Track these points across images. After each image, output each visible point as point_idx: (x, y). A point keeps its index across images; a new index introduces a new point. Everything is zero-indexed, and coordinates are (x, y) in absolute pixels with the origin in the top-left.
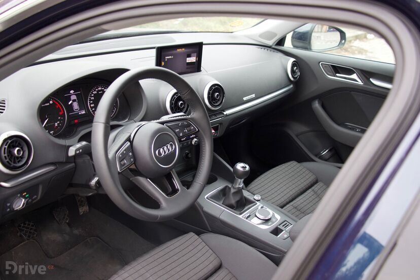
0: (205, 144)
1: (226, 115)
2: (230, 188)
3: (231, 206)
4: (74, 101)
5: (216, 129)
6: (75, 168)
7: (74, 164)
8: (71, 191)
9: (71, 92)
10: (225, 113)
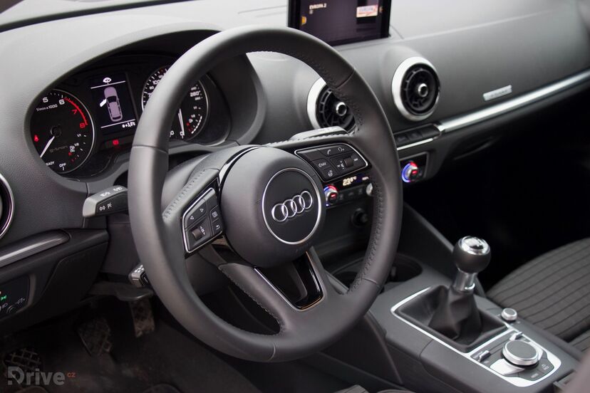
0: (384, 196)
1: (444, 133)
2: (447, 291)
3: (447, 333)
4: (111, 99)
5: (420, 162)
6: (109, 241)
7: (105, 233)
8: (103, 289)
9: (104, 81)
10: (441, 128)
